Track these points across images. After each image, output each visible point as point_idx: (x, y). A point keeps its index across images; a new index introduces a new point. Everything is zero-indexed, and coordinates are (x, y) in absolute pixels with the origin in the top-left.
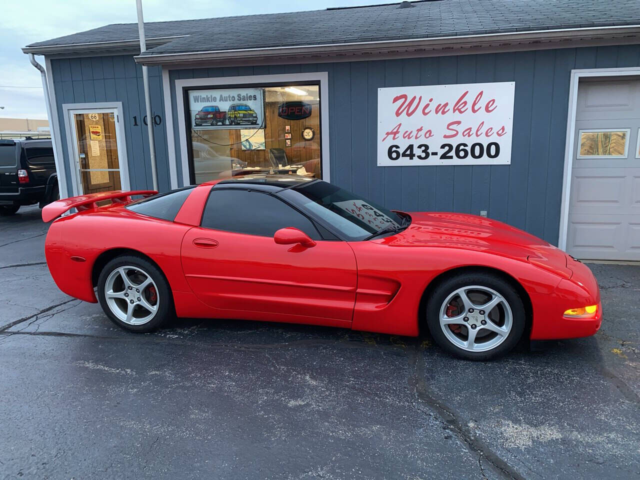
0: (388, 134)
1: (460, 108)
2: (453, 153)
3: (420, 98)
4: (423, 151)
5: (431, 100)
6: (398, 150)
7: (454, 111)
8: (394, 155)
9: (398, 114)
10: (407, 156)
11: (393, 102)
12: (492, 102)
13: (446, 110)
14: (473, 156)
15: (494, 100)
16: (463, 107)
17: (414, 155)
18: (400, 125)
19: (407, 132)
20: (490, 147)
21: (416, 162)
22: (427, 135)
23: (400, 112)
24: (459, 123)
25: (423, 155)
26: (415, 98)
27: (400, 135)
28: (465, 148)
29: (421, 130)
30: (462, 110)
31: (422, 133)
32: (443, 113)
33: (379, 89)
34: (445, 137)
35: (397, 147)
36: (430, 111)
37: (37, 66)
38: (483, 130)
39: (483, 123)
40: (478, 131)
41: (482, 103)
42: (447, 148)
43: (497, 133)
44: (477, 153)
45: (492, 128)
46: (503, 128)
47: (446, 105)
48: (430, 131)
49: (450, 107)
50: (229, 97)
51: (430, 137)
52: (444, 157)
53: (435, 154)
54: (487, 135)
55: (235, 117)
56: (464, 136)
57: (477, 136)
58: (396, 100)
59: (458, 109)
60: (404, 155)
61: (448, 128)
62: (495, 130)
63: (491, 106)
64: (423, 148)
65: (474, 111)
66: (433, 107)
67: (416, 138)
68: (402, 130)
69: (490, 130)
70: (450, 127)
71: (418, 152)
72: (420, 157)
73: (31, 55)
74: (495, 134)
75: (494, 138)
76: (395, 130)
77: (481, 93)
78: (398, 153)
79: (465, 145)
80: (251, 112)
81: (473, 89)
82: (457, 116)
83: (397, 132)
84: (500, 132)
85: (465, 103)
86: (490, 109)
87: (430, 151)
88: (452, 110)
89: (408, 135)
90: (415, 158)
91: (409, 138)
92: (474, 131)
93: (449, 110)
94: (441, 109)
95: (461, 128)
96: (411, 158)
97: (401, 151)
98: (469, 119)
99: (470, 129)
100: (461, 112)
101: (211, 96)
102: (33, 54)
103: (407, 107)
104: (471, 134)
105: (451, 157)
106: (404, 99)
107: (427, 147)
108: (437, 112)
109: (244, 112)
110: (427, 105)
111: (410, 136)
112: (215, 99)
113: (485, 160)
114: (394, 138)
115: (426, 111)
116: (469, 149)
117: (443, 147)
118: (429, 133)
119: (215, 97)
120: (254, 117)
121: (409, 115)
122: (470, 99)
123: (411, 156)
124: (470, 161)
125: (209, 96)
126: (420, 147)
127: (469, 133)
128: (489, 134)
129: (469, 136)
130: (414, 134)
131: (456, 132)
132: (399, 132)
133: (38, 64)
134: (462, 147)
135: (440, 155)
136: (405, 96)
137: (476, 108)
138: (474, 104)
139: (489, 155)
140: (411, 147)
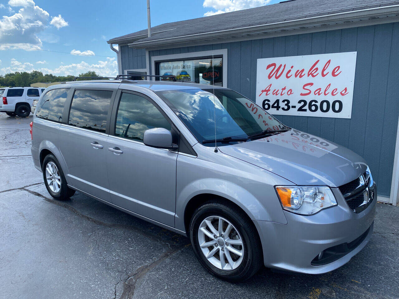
0: (263, 91)
1: (312, 73)
2: (307, 107)
3: (285, 66)
4: (286, 105)
5: (292, 67)
6: (269, 103)
7: (309, 75)
8: (266, 106)
9: (270, 77)
10: (275, 107)
11: (267, 69)
12: (338, 68)
13: (302, 75)
14: (322, 110)
15: (339, 67)
16: (315, 73)
17: (280, 107)
18: (271, 85)
19: (275, 90)
20: (335, 104)
21: (281, 112)
22: (289, 93)
23: (271, 75)
24: (311, 84)
25: (286, 107)
26: (281, 66)
27: (270, 92)
28: (316, 104)
29: (284, 89)
30: (314, 74)
31: (286, 91)
32: (301, 76)
33: (258, 59)
34: (302, 94)
35: (269, 101)
36: (291, 76)
37: (114, 50)
38: (330, 90)
39: (330, 85)
40: (326, 91)
41: (330, 70)
42: (302, 103)
43: (341, 93)
44: (325, 108)
45: (336, 89)
46: (346, 89)
47: (303, 70)
48: (291, 90)
49: (306, 72)
50: (177, 66)
51: (291, 95)
52: (300, 109)
53: (294, 107)
54: (333, 94)
55: (180, 78)
56: (315, 94)
57: (325, 94)
58: (269, 67)
59: (311, 74)
60: (273, 107)
61: (304, 88)
62: (339, 91)
63: (336, 72)
64: (286, 102)
65: (323, 75)
66: (293, 72)
67: (281, 95)
68: (272, 89)
69: (335, 90)
70: (305, 88)
71: (282, 105)
72: (283, 109)
73: (111, 44)
74: (339, 94)
75: (338, 97)
76: (267, 89)
77: (329, 62)
78: (269, 105)
79: (316, 102)
80: (187, 76)
81: (323, 58)
82: (310, 79)
83: (269, 90)
84: (343, 93)
85: (317, 69)
86: (336, 74)
87: (290, 105)
88: (307, 74)
89: (276, 93)
90: (280, 109)
91: (277, 95)
92: (322, 91)
93: (305, 74)
94: (299, 74)
95: (313, 89)
96: (278, 109)
97: (271, 104)
98: (319, 82)
99: (320, 89)
100: (313, 76)
101: (169, 66)
102: (112, 44)
103: (275, 72)
104: (320, 93)
105: (305, 110)
106: (274, 66)
107: (288, 102)
108: (296, 76)
109: (185, 76)
110: (289, 71)
111: (277, 93)
112: (170, 68)
113: (331, 114)
114: (267, 95)
115: (289, 75)
116: (318, 104)
117: (300, 102)
118: (290, 91)
119: (170, 67)
120: (189, 79)
121: (277, 78)
122: (320, 66)
123: (278, 108)
124: (319, 114)
125: (168, 66)
126: (284, 101)
127: (319, 92)
128: (334, 94)
129: (319, 94)
130: (280, 92)
131: (309, 91)
132: (270, 90)
133: (114, 49)
134: (313, 103)
135: (298, 107)
136: (274, 65)
137: (325, 73)
138: (324, 70)
139: (334, 110)
140: (277, 101)
